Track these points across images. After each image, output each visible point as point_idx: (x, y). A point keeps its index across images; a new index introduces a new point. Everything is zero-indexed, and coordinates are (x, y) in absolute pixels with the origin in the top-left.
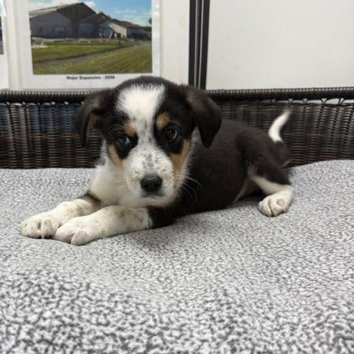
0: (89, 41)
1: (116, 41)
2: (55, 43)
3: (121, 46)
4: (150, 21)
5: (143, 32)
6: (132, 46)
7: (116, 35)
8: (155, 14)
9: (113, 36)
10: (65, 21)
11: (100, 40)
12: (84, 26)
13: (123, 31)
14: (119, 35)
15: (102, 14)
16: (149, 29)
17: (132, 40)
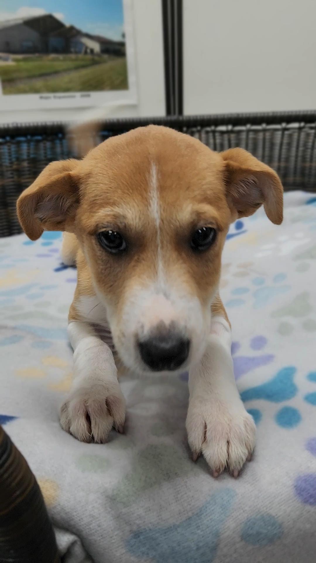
0: (61, 57)
1: (89, 57)
2: (25, 60)
3: (94, 63)
4: (124, 36)
5: (117, 47)
6: (105, 62)
7: (89, 51)
8: (128, 28)
9: (86, 53)
10: (33, 35)
11: (73, 56)
12: (54, 41)
13: (96, 47)
14: (92, 51)
15: (72, 28)
16: (122, 45)
17: (106, 56)
